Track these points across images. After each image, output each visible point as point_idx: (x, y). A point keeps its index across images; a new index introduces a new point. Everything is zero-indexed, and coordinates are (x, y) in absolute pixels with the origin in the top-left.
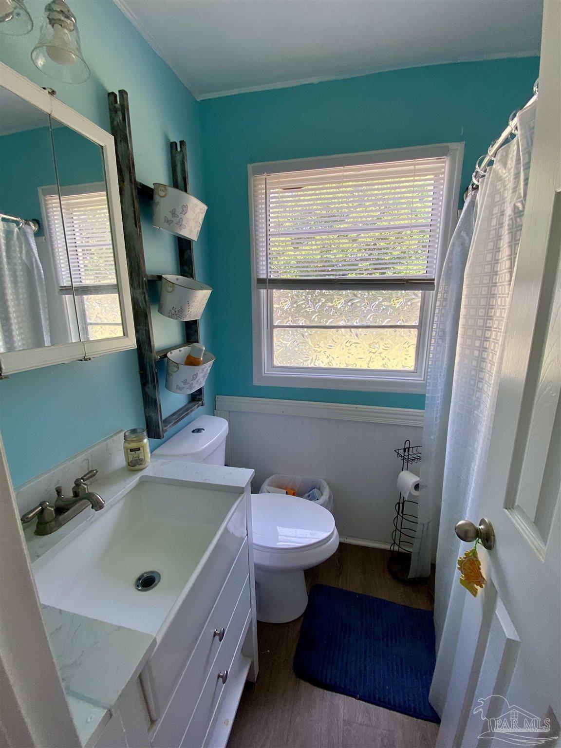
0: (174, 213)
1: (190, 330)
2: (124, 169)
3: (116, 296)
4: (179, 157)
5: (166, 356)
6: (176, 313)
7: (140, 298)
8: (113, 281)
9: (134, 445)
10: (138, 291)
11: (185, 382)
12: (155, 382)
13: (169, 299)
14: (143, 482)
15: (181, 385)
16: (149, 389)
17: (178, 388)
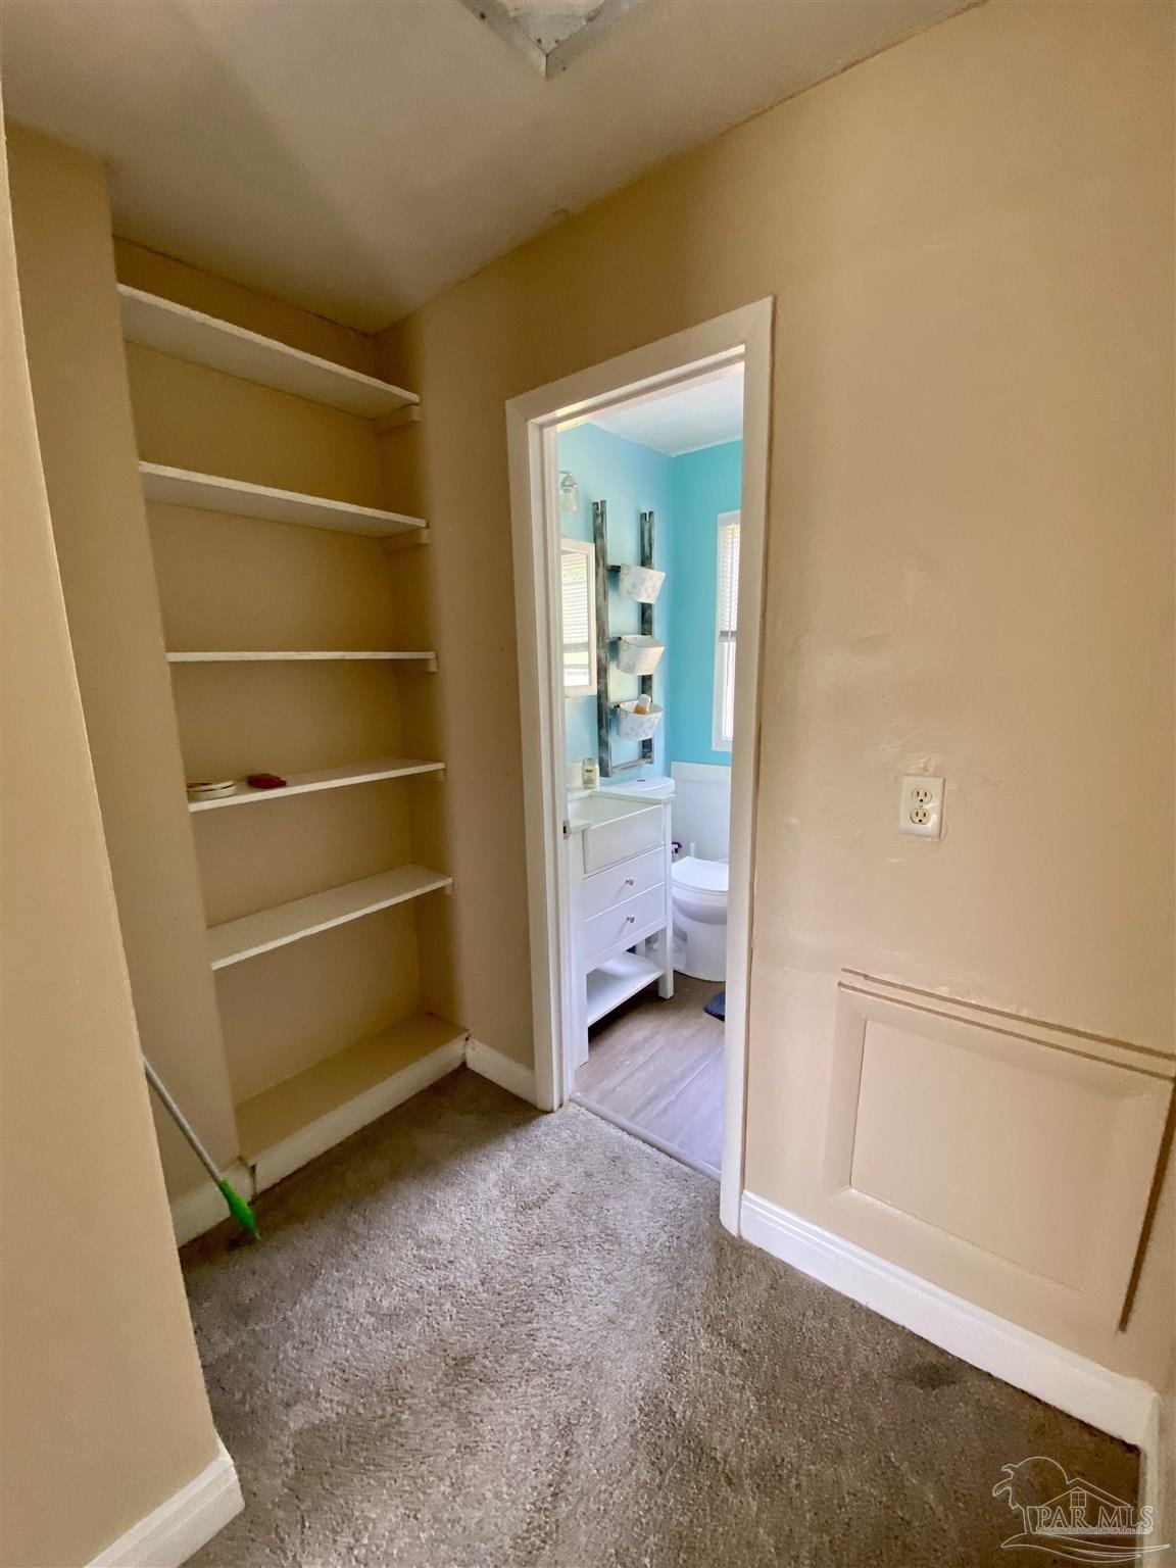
0: (634, 586)
1: (645, 683)
2: (599, 555)
3: (587, 653)
4: (647, 527)
5: (618, 706)
6: (630, 669)
7: (603, 656)
8: (586, 639)
9: (589, 768)
10: (602, 651)
11: (632, 729)
12: (608, 726)
13: (625, 655)
14: (591, 796)
15: (629, 731)
16: (604, 730)
17: (627, 734)
